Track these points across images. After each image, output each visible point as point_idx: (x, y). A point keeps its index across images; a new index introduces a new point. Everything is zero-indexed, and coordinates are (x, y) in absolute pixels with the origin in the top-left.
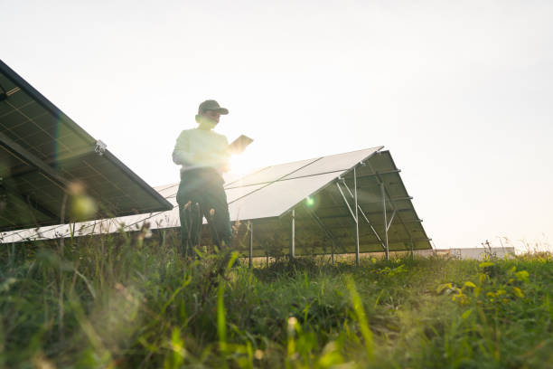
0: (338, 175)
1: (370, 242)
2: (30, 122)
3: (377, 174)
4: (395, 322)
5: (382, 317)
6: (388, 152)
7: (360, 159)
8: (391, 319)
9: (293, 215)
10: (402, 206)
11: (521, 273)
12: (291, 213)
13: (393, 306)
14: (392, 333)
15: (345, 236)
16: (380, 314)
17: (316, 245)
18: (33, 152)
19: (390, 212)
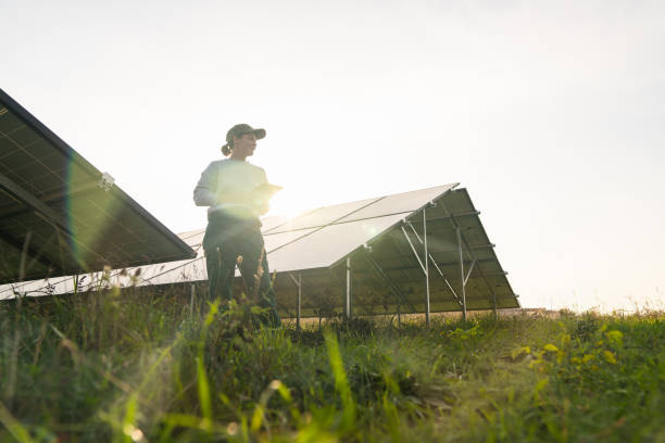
0: (403, 217)
1: (445, 300)
2: (21, 151)
3: (452, 217)
4: (455, 394)
5: (439, 388)
6: (464, 190)
7: (430, 198)
8: (449, 391)
9: (348, 265)
10: (482, 255)
11: (612, 332)
12: (345, 262)
13: (455, 375)
14: (448, 407)
15: (411, 291)
16: (438, 384)
17: (375, 303)
18: (26, 188)
19: (467, 263)
